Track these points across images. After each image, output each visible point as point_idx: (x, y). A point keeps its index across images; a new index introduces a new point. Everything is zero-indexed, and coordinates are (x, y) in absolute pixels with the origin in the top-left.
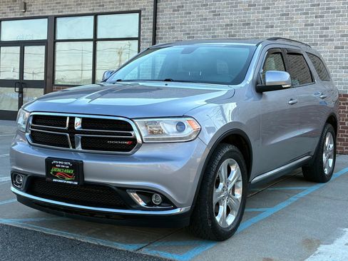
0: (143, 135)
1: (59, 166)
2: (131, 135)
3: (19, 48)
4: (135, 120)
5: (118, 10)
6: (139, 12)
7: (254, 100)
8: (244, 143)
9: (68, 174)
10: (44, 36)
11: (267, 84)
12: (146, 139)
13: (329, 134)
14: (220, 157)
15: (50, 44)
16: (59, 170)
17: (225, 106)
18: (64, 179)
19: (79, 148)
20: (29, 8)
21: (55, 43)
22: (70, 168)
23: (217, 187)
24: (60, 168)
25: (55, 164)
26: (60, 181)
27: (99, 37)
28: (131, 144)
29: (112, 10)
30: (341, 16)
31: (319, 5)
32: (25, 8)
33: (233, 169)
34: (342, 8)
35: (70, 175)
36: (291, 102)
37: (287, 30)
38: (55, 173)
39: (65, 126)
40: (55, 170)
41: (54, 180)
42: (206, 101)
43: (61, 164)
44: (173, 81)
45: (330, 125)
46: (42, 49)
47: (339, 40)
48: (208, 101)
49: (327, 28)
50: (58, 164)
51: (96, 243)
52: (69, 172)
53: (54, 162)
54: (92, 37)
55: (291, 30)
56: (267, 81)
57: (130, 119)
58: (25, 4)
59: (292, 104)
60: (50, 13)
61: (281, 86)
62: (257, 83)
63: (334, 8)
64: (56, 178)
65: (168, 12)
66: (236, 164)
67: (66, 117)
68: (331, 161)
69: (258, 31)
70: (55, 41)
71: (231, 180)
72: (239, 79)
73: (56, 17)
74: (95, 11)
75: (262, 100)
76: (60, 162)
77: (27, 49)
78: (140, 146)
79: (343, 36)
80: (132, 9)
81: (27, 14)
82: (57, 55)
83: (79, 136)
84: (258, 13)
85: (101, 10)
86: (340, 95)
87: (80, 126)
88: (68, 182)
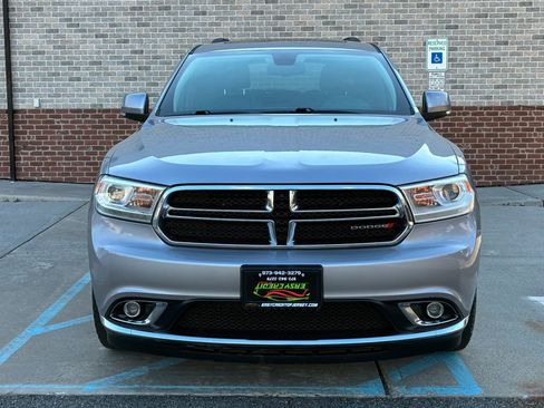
2: (394, 212)
4: (402, 188)
9: (294, 290)
11: (428, 112)
16: (273, 286)
18: (283, 300)
19: (290, 242)
22: (300, 280)
24: (276, 282)
25: (265, 277)
26: (278, 305)
35: (299, 291)
37: (226, 19)
38: (264, 292)
40: (264, 286)
43: (279, 276)
50: (273, 276)
52: (297, 287)
53: (264, 273)
55: (232, 19)
56: (429, 105)
57: (395, 187)
64: (267, 301)
67: (266, 192)
69: (182, 19)
76: (276, 273)
79: (304, 29)
88: (295, 305)
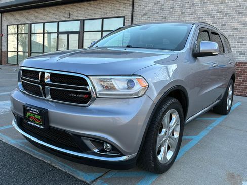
0: (97, 90)
1: (31, 111)
2: (87, 90)
3: (67, 35)
4: (90, 77)
5: (114, 16)
6: (124, 17)
7: (190, 63)
8: (183, 95)
10: (78, 30)
11: (201, 51)
12: (100, 94)
13: (231, 85)
14: (164, 109)
15: (81, 33)
16: (32, 115)
17: (169, 66)
18: (35, 122)
19: (49, 97)
20: (72, 16)
21: (83, 33)
22: (39, 114)
23: (160, 133)
24: (32, 113)
25: (29, 110)
26: (32, 124)
27: (104, 30)
28: (88, 97)
29: (111, 16)
30: (234, 18)
31: (221, 12)
32: (70, 16)
33: (174, 117)
34: (235, 13)
35: (39, 120)
36: (214, 65)
38: (29, 117)
39: (38, 79)
40: (29, 114)
41: (29, 123)
42: (154, 62)
44: (132, 47)
45: (232, 80)
46: (77, 36)
47: (231, 32)
48: (156, 62)
49: (225, 25)
50: (31, 110)
51: (64, 170)
52: (38, 117)
53: (28, 108)
54: (101, 30)
56: (201, 49)
57: (86, 76)
58: (70, 13)
59: (214, 66)
60: (81, 18)
61: (211, 53)
62: (193, 50)
63: (230, 13)
64: (30, 121)
65: (139, 16)
66: (177, 113)
67: (39, 72)
68: (230, 101)
70: (83, 32)
71: (172, 125)
72: (180, 47)
73: (84, 20)
74: (103, 17)
75: (196, 63)
77: (71, 36)
78: (94, 100)
79: (234, 29)
80: (120, 15)
81: (71, 19)
82: (84, 41)
83: (48, 88)
84: (186, 17)
85: (106, 16)
86: (236, 63)
87: (49, 80)
88: (37, 126)
